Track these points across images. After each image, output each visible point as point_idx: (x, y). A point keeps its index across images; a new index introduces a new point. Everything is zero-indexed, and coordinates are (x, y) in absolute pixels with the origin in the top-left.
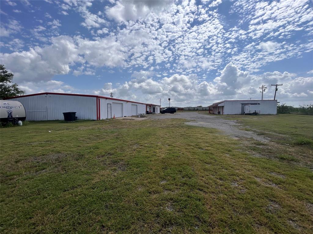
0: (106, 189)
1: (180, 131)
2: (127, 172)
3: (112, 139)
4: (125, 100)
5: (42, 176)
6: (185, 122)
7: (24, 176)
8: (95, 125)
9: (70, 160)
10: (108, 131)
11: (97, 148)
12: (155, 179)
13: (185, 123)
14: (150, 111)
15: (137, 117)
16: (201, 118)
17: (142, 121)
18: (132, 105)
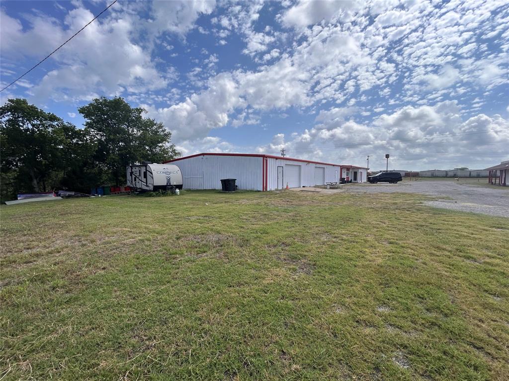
0: (283, 297)
1: (413, 218)
2: (314, 277)
3: (286, 222)
4: (304, 159)
5: (203, 260)
6: (425, 200)
7: (186, 257)
8: (261, 198)
9: (233, 245)
10: (280, 208)
11: (266, 233)
12: (365, 300)
13: (426, 202)
14: (348, 178)
15: (324, 188)
16: (466, 193)
17: (334, 194)
18: (316, 167)
